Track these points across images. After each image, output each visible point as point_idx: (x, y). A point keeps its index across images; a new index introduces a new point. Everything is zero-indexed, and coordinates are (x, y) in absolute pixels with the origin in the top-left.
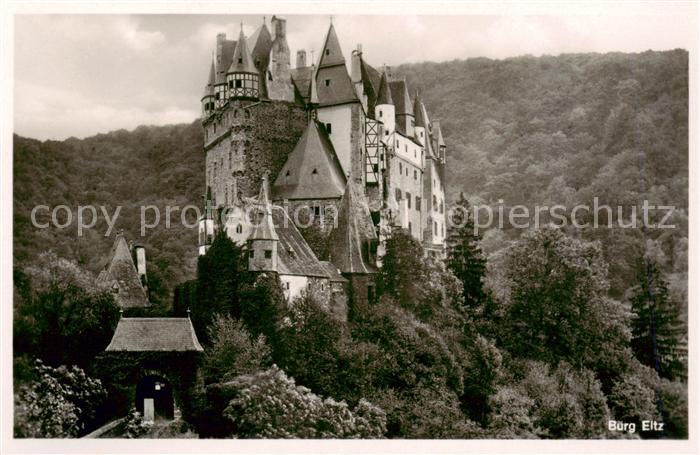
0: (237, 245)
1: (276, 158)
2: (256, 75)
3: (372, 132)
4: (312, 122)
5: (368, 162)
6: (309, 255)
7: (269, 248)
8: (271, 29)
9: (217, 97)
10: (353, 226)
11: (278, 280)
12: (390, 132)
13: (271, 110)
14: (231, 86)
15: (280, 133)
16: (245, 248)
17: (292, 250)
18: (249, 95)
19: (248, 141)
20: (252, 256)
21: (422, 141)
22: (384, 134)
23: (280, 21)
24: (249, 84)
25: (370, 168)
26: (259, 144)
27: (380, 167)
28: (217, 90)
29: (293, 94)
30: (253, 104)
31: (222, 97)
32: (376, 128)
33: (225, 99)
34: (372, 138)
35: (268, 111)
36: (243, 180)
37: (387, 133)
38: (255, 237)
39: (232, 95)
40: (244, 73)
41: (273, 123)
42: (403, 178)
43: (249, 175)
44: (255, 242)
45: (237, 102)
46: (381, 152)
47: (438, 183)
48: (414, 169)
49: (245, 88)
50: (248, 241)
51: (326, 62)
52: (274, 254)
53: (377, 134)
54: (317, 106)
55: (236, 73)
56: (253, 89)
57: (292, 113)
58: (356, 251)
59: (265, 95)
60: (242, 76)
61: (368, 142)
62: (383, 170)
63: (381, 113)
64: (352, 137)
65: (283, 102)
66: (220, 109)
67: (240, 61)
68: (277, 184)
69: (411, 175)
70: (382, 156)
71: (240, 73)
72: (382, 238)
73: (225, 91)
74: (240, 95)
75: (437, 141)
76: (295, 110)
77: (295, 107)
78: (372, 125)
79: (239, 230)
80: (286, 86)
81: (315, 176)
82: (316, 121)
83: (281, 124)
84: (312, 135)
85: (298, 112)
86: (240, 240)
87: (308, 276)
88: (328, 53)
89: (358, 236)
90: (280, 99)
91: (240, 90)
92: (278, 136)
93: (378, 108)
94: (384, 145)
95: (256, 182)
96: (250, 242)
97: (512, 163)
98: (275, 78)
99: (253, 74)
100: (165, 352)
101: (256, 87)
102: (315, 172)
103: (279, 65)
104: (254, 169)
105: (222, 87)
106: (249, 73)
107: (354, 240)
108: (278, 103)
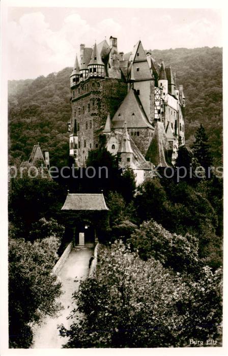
0: (112, 155)
1: (113, 107)
2: (103, 65)
3: (157, 94)
4: (131, 89)
5: (155, 108)
6: (142, 159)
7: (129, 157)
8: (110, 43)
9: (81, 75)
10: (161, 144)
11: (132, 172)
12: (166, 94)
13: (110, 83)
14: (91, 71)
15: (114, 94)
16: (116, 156)
17: (137, 157)
18: (100, 76)
19: (99, 99)
20: (120, 161)
21: (177, 97)
22: (163, 95)
23: (114, 38)
24: (100, 70)
25: (156, 112)
26: (104, 100)
27: (161, 111)
28: (81, 72)
29: (120, 75)
30: (101, 80)
31: (84, 75)
32: (159, 92)
33: (86, 77)
34: (157, 96)
35: (109, 83)
36: (96, 118)
37: (164, 94)
38: (122, 151)
39: (91, 76)
40: (98, 65)
41: (111, 89)
42: (170, 116)
43: (100, 115)
44: (122, 154)
45: (94, 79)
46: (162, 104)
47: (182, 116)
48: (174, 111)
49: (98, 72)
50: (118, 153)
51: (136, 59)
52: (131, 160)
53: (160, 95)
54: (133, 81)
55: (93, 65)
56: (102, 73)
57: (120, 84)
58: (162, 156)
59: (107, 75)
60: (96, 66)
61: (155, 99)
62: (162, 112)
63: (161, 84)
64: (150, 97)
65: (116, 79)
66: (83, 82)
67: (95, 59)
68: (114, 120)
69: (173, 114)
70: (162, 105)
71: (95, 65)
72: (175, 150)
73: (86, 73)
74: (95, 75)
75: (181, 96)
76: (121, 83)
77: (121, 82)
78: (157, 90)
79: (113, 147)
80: (117, 71)
81: (134, 116)
82: (133, 89)
83: (115, 90)
84: (131, 96)
85: (122, 84)
86: (114, 152)
87: (144, 170)
88: (138, 55)
89: (163, 149)
90: (114, 78)
91: (95, 73)
92: (113, 96)
93: (160, 82)
94: (163, 100)
95: (103, 119)
96: (119, 154)
97: (201, 102)
98: (112, 67)
99: (102, 65)
100: (91, 211)
101: (103, 72)
102: (133, 114)
103: (114, 60)
104: (102, 112)
105: (84, 71)
106: (100, 65)
107: (161, 151)
108: (113, 79)
